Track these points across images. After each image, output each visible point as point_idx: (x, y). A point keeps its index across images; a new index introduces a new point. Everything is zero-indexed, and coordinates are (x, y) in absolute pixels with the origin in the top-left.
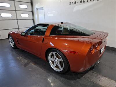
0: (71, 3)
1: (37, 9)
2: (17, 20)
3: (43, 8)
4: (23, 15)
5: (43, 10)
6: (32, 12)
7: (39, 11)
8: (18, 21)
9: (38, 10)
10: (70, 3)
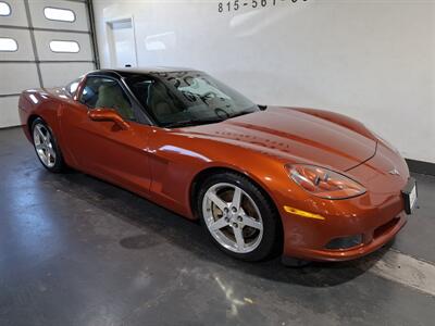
0: (225, 7)
1: (110, 25)
2: (38, 62)
3: (129, 20)
4: (57, 46)
5: (130, 27)
6: (93, 33)
7: (115, 31)
8: (41, 65)
9: (112, 28)
10: (220, 6)
